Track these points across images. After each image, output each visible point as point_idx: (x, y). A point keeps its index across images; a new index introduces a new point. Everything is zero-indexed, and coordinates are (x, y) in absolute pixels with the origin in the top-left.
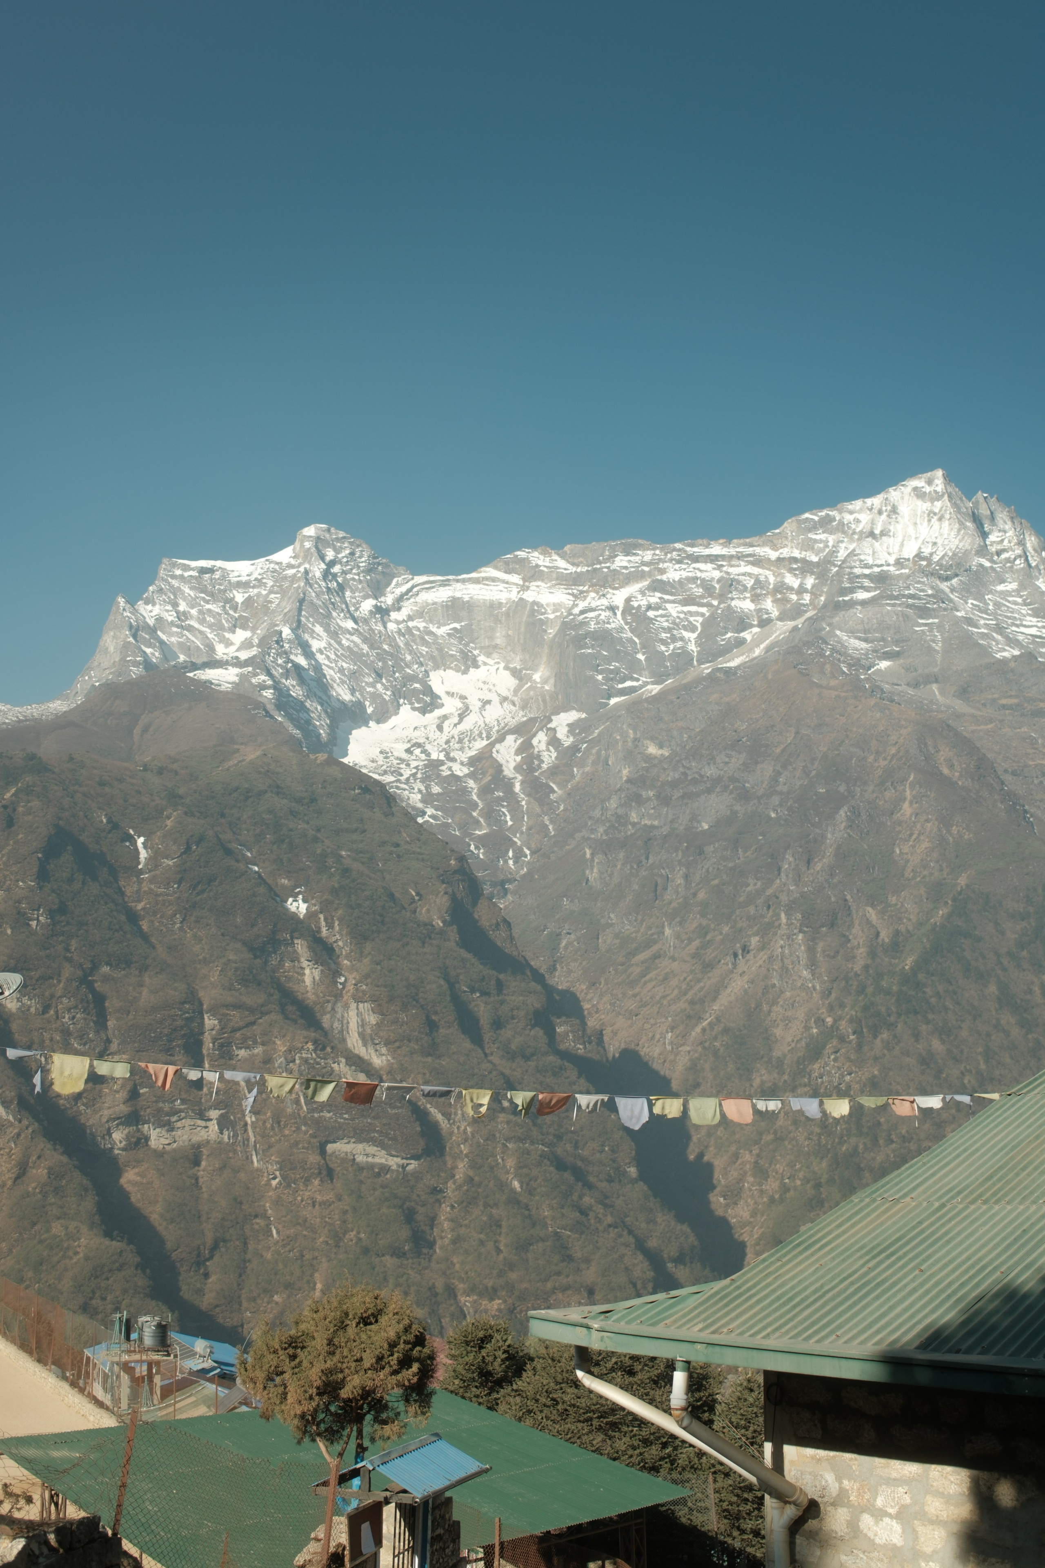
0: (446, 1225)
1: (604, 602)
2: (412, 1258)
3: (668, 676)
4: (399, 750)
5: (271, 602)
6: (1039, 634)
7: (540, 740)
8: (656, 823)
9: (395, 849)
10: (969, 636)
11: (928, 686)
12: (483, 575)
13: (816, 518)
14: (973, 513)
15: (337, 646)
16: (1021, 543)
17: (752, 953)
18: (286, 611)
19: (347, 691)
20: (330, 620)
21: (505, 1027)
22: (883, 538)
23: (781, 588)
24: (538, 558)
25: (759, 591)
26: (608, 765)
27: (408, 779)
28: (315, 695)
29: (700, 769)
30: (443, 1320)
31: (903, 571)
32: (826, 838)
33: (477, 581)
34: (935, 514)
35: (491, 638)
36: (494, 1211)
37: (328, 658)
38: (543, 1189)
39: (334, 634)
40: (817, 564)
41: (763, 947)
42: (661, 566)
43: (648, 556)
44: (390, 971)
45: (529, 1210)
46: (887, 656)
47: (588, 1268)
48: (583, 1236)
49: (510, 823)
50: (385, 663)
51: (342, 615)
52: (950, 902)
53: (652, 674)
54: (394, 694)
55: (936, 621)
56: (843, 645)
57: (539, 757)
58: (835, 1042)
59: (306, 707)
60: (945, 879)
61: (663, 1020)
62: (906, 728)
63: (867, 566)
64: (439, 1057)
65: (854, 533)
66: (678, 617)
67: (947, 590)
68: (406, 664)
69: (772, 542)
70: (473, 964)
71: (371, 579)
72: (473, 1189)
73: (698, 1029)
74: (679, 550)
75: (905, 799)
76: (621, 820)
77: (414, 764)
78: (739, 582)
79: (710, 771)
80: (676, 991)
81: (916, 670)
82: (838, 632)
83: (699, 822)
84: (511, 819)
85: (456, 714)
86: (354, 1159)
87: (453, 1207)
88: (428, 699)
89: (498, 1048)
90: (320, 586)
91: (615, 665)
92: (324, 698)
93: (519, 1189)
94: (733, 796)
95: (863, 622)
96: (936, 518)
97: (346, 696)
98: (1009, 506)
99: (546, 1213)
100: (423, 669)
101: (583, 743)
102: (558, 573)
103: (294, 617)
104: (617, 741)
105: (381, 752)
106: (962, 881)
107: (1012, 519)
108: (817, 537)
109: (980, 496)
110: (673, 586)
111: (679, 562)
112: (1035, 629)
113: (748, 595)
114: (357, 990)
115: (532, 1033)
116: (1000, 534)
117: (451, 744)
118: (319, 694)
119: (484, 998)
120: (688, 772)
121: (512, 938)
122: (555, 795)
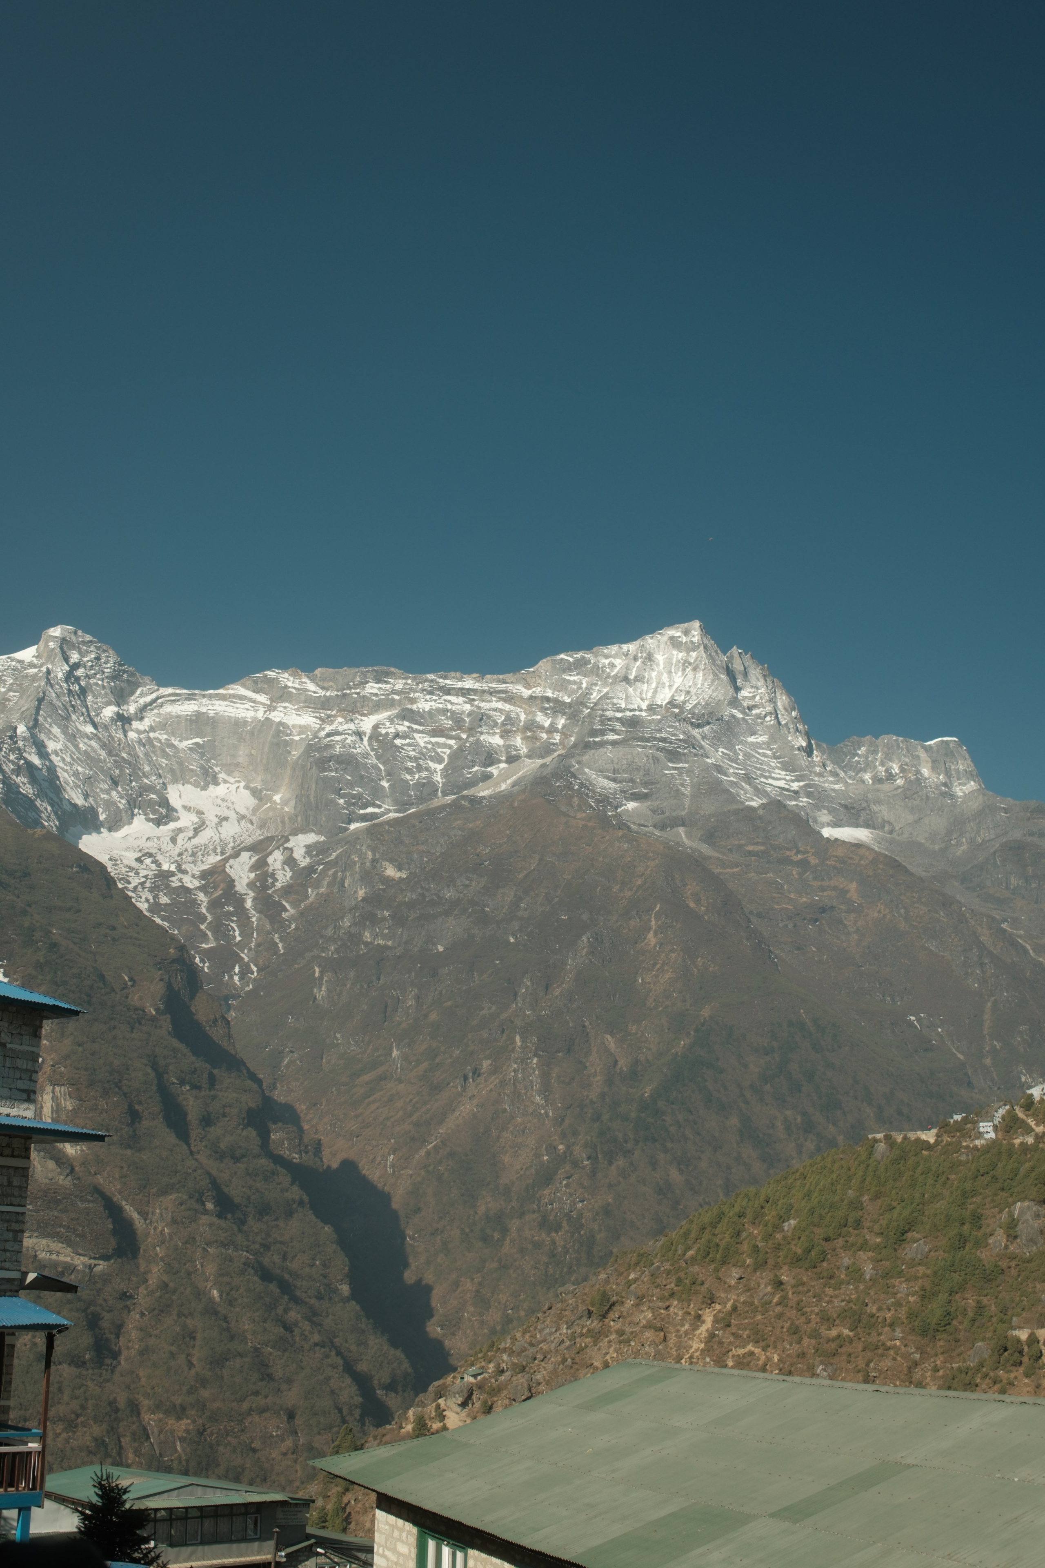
0: (134, 1334)
1: (352, 726)
2: (93, 1369)
3: (411, 804)
4: (130, 858)
5: (9, 700)
6: (787, 786)
7: (276, 859)
8: (390, 943)
9: (111, 932)
10: (719, 782)
11: (675, 829)
12: (231, 692)
13: (571, 660)
14: (727, 666)
15: (74, 750)
16: (773, 701)
17: (482, 1077)
18: (23, 709)
19: (80, 796)
20: (68, 721)
21: (215, 1124)
22: (637, 683)
23: (531, 726)
24: (287, 679)
25: (509, 727)
26: (343, 886)
27: (135, 888)
28: (47, 796)
29: (439, 891)
30: (122, 1440)
31: (655, 717)
32: (566, 964)
33: (223, 698)
34: (690, 664)
35: (234, 756)
36: (189, 1321)
37: (63, 760)
38: (245, 1300)
39: (72, 737)
40: (570, 705)
41: (494, 1071)
42: (412, 695)
43: (399, 685)
44: (93, 1054)
45: (227, 1322)
46: (635, 797)
47: (290, 1389)
48: (287, 1354)
49: (238, 939)
50: (122, 771)
51: (82, 718)
52: (692, 1033)
53: (396, 802)
54: (129, 802)
55: (686, 765)
56: (591, 783)
57: (273, 875)
58: (568, 1167)
59: (36, 805)
60: (687, 1010)
61: (386, 1142)
62: (653, 860)
63: (619, 710)
64: (140, 1150)
65: (608, 677)
66: (426, 747)
67: (699, 737)
68: (144, 774)
69: (525, 680)
70: (185, 1055)
71: (115, 686)
72: (167, 1296)
73: (422, 1152)
74: (432, 681)
75: (650, 929)
76: (354, 939)
77: (143, 873)
78: (489, 717)
79: (449, 894)
80: (401, 1113)
81: (663, 813)
82: (587, 771)
83: (435, 944)
84: (240, 935)
85: (192, 828)
86: (36, 1256)
87: (142, 1314)
88: (164, 811)
89: (206, 1146)
90: (61, 687)
91: (357, 790)
92: (56, 799)
93: (217, 1299)
94: (471, 919)
95: (612, 762)
96: (690, 667)
97: (79, 800)
98: (762, 664)
99: (247, 1327)
100: (161, 781)
101: (319, 865)
102: (306, 695)
103: (31, 715)
104: (355, 863)
105: (110, 859)
106: (706, 1012)
107: (765, 676)
108: (572, 678)
109: (735, 651)
110: (422, 717)
111: (431, 693)
112: (784, 782)
113: (498, 731)
114: (54, 1071)
115: (245, 1133)
116: (753, 690)
117: (184, 857)
118: (51, 795)
119: (194, 1092)
120: (426, 893)
121: (230, 1036)
122: (287, 914)
